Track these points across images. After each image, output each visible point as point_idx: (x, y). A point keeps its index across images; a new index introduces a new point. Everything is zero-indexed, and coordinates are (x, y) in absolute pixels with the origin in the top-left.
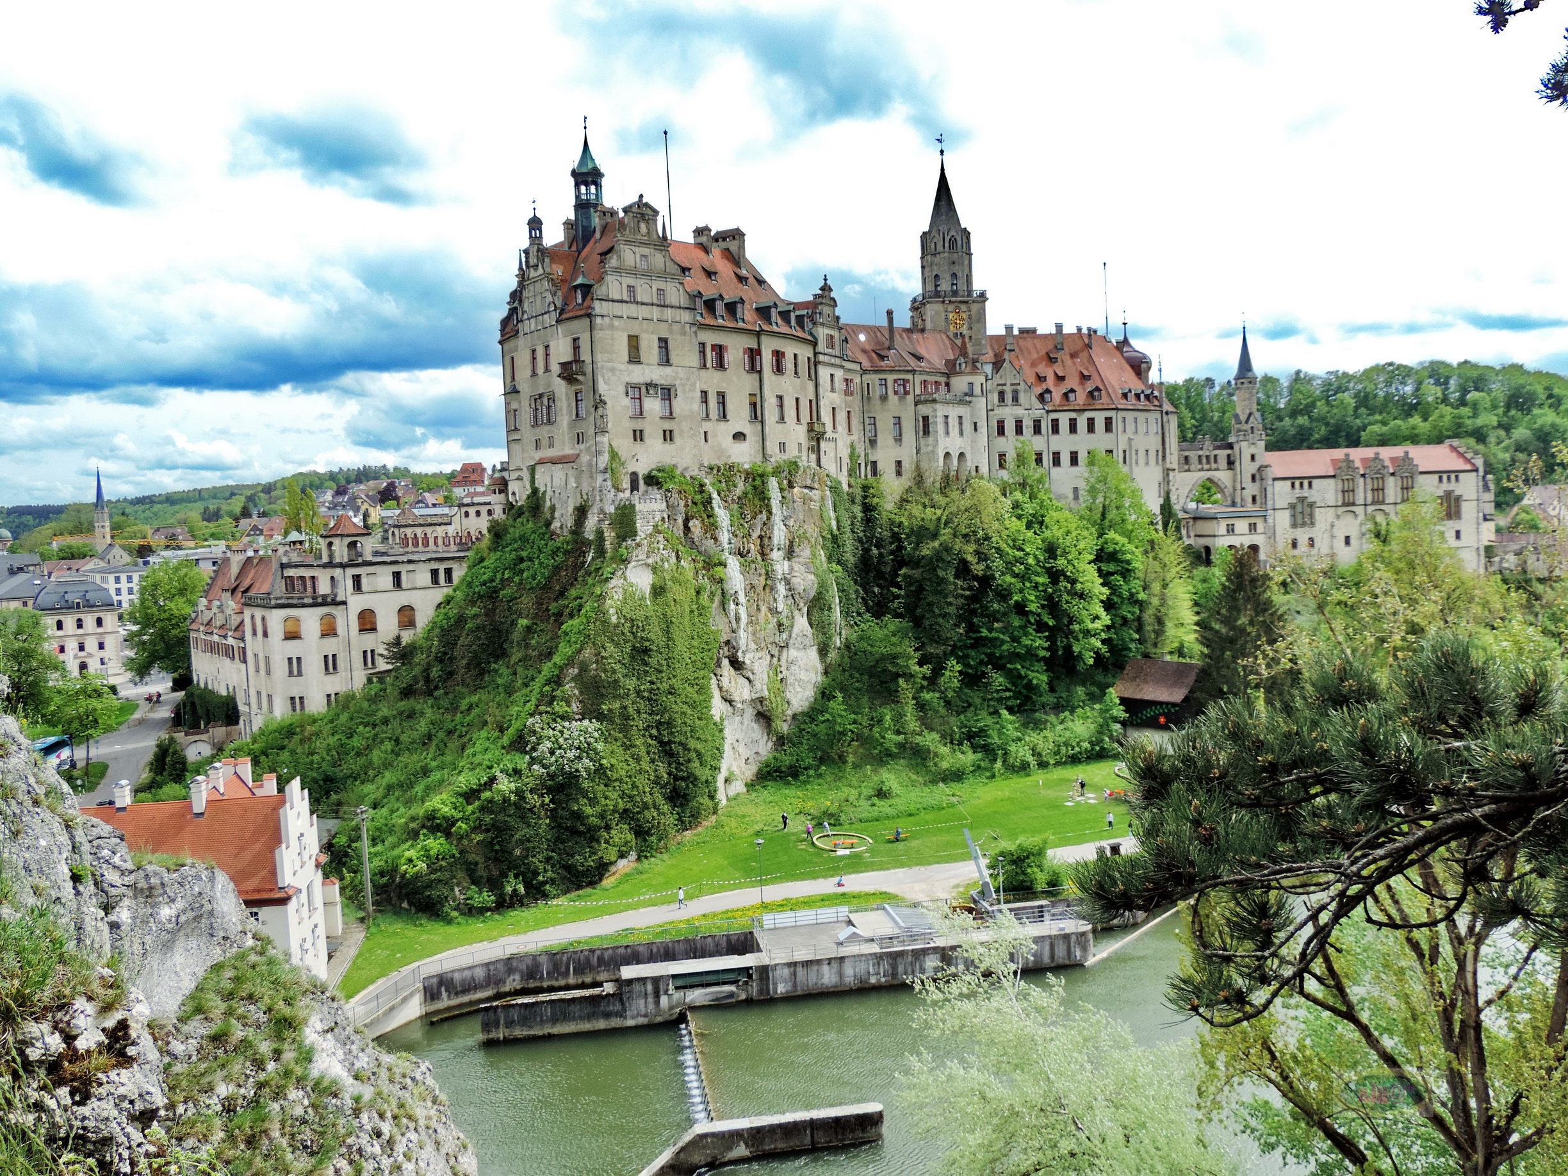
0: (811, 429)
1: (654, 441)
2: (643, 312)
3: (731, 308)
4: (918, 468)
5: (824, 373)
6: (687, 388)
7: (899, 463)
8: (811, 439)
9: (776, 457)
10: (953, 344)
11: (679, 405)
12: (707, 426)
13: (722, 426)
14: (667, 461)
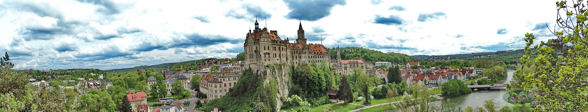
0: (286, 58)
1: (267, 61)
2: (266, 43)
3: (277, 42)
4: (299, 63)
5: (288, 50)
6: (271, 53)
7: (296, 62)
8: (286, 59)
9: (283, 62)
10: (303, 46)
11: (270, 56)
12: (274, 58)
13: (276, 58)
14: (269, 64)
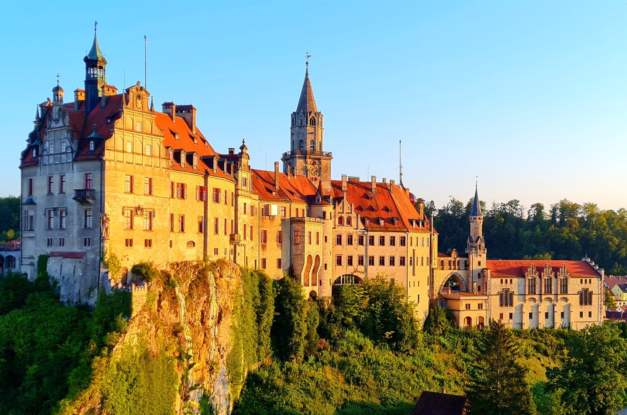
1: (139, 248)
2: (136, 159)
4: (291, 263)
5: (241, 201)
6: (162, 211)
7: (279, 260)
8: (232, 245)
9: (213, 258)
11: (157, 223)
12: (172, 236)
13: (181, 236)
